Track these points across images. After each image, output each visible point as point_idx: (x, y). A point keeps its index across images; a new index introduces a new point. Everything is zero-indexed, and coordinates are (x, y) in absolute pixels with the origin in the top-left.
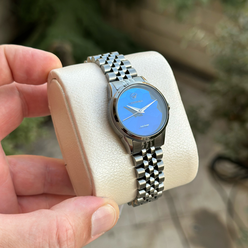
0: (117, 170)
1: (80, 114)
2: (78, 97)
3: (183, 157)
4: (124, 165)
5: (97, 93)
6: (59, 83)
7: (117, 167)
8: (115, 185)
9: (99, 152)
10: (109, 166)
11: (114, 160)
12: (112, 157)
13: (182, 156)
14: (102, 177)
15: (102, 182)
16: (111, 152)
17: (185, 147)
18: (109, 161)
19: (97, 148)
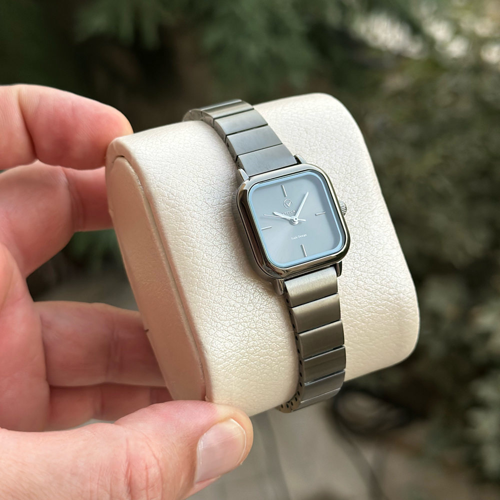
0: (254, 344)
1: (176, 230)
2: (171, 195)
3: (389, 311)
4: (268, 332)
5: (210, 185)
6: (131, 165)
7: (253, 337)
8: (250, 374)
9: (216, 308)
10: (237, 335)
11: (248, 323)
12: (243, 317)
13: (387, 310)
14: (224, 358)
15: (223, 369)
16: (240, 307)
17: (392, 292)
18: (238, 326)
19: (212, 299)
